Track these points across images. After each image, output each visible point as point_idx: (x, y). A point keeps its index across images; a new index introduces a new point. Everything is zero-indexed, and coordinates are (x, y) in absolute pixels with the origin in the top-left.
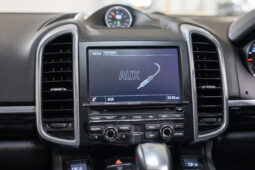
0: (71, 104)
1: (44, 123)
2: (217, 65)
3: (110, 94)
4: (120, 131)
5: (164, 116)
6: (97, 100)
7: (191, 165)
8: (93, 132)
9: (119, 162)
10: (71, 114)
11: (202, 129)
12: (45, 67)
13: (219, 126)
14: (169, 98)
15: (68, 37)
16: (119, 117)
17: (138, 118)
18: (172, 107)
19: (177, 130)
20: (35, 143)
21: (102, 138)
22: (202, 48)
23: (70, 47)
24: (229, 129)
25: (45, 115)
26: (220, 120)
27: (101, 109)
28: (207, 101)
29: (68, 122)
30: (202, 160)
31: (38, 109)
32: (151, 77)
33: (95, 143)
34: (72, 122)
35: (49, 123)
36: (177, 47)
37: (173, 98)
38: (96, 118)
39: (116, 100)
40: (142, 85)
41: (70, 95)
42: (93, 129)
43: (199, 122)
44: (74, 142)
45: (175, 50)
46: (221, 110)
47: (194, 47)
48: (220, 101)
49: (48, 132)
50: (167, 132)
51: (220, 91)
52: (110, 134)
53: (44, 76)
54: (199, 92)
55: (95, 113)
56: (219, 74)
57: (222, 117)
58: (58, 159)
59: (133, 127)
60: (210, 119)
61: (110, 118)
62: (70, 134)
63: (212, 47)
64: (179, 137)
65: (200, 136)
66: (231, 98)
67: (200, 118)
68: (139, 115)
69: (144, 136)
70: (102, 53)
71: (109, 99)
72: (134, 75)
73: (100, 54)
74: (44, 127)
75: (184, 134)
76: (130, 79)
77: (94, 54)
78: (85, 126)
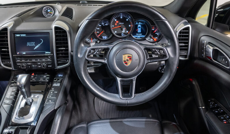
2: (67, 40)
4: (28, 65)
5: (44, 60)
7: (60, 75)
8: (18, 65)
9: (33, 74)
10: (9, 58)
11: (58, 65)
14: (46, 53)
15: (6, 29)
16: (27, 60)
17: (34, 60)
18: (47, 56)
19: (49, 65)
22: (60, 32)
23: (7, 33)
25: (2, 58)
26: (67, 61)
27: (21, 57)
29: (9, 61)
32: (39, 45)
35: (4, 61)
36: (49, 33)
37: (48, 53)
38: (18, 60)
40: (36, 48)
42: (18, 64)
43: (58, 62)
44: (12, 69)
47: (56, 32)
48: (67, 53)
49: (4, 65)
50: (44, 66)
51: (68, 50)
52: (23, 66)
54: (57, 51)
55: (19, 58)
56: (67, 43)
59: (33, 63)
60: (63, 60)
61: (23, 60)
63: (65, 32)
64: (50, 67)
65: (58, 67)
66: (72, 52)
67: (58, 60)
68: (34, 59)
69: (37, 67)
70: (20, 35)
71: (24, 53)
72: (33, 44)
73: (19, 36)
74: (2, 63)
75: (52, 66)
76: (31, 45)
77: (17, 36)
78: (15, 63)
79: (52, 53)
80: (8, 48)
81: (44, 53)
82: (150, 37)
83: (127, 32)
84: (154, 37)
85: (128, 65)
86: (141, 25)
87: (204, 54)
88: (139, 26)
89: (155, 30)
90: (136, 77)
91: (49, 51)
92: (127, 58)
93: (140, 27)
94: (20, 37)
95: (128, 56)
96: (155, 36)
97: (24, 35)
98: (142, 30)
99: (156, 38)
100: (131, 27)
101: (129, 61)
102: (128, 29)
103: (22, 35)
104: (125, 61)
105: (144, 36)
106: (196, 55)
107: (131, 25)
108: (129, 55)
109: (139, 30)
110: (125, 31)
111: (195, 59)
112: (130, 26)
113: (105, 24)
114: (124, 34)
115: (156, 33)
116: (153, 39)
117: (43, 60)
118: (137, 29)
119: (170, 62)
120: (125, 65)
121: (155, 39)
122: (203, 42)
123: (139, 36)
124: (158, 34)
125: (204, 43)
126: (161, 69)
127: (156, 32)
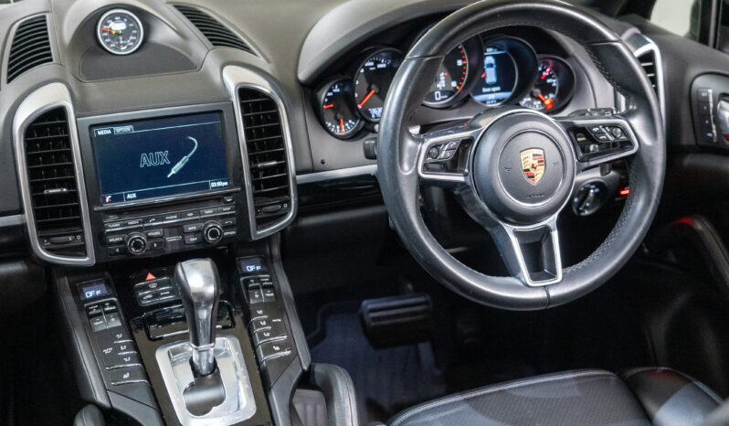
0: (77, 210)
1: (41, 238)
2: (280, 130)
3: (131, 188)
4: (149, 238)
5: (209, 213)
6: (113, 200)
7: (251, 268)
8: (112, 244)
9: (150, 277)
10: (79, 223)
11: (262, 222)
12: (30, 160)
13: (285, 215)
14: (213, 185)
15: (59, 113)
16: (146, 220)
17: (172, 219)
18: (218, 199)
19: (226, 228)
20: (27, 264)
21: (125, 251)
22: (256, 106)
23: (65, 127)
24: (299, 215)
25: (40, 227)
26: (286, 206)
27: (120, 212)
28: (268, 183)
29: (75, 234)
30: (266, 261)
31: (28, 217)
32: (185, 159)
33: (116, 258)
34: (82, 234)
35: (48, 238)
36: (220, 112)
37: (220, 184)
38: (113, 225)
39: (140, 196)
40: (173, 172)
41: (75, 196)
42: (111, 240)
43: (257, 213)
44: (86, 260)
45: (217, 115)
46: (287, 191)
47: (245, 108)
48: (285, 180)
49: (49, 250)
50: (214, 234)
51: (284, 167)
52: (137, 245)
53: (32, 173)
54: (254, 172)
55: (112, 218)
56: (281, 142)
57: (288, 202)
58: (64, 282)
59: (166, 230)
60: (271, 207)
61: (133, 223)
62: (80, 250)
63: (269, 103)
64: (229, 237)
65: (259, 233)
66: (298, 172)
67: (256, 208)
68: (173, 214)
69: (183, 241)
70: (112, 130)
71: (129, 196)
72: (163, 156)
73: (110, 132)
74: (42, 244)
75: (238, 232)
76: (156, 164)
77: (100, 133)
78: (100, 237)
79: (240, 182)
80: (72, 183)
81: (206, 186)
82: (532, 96)
83: (454, 84)
84: (544, 94)
85: (536, 181)
86: (494, 56)
87: (714, 131)
88: (489, 60)
89: (544, 70)
90: (556, 215)
91: (221, 176)
92: (531, 161)
93: (491, 65)
94: (112, 136)
95: (534, 155)
96: (547, 89)
97: (127, 129)
98: (498, 73)
99: (551, 96)
100: (464, 65)
101: (538, 168)
102: (455, 73)
103: (118, 130)
104: (528, 170)
105: (507, 95)
106: (687, 138)
107: (464, 60)
108: (536, 152)
109: (491, 75)
110: (447, 83)
111: (684, 151)
112: (460, 63)
113: (375, 65)
114: (443, 92)
115: (549, 81)
116: (543, 102)
117: (207, 212)
118: (484, 71)
119: (646, 159)
120: (529, 180)
121: (547, 102)
122: (704, 95)
123: (491, 96)
124: (554, 82)
125: (707, 98)
126: (581, 203)
127: (550, 77)
